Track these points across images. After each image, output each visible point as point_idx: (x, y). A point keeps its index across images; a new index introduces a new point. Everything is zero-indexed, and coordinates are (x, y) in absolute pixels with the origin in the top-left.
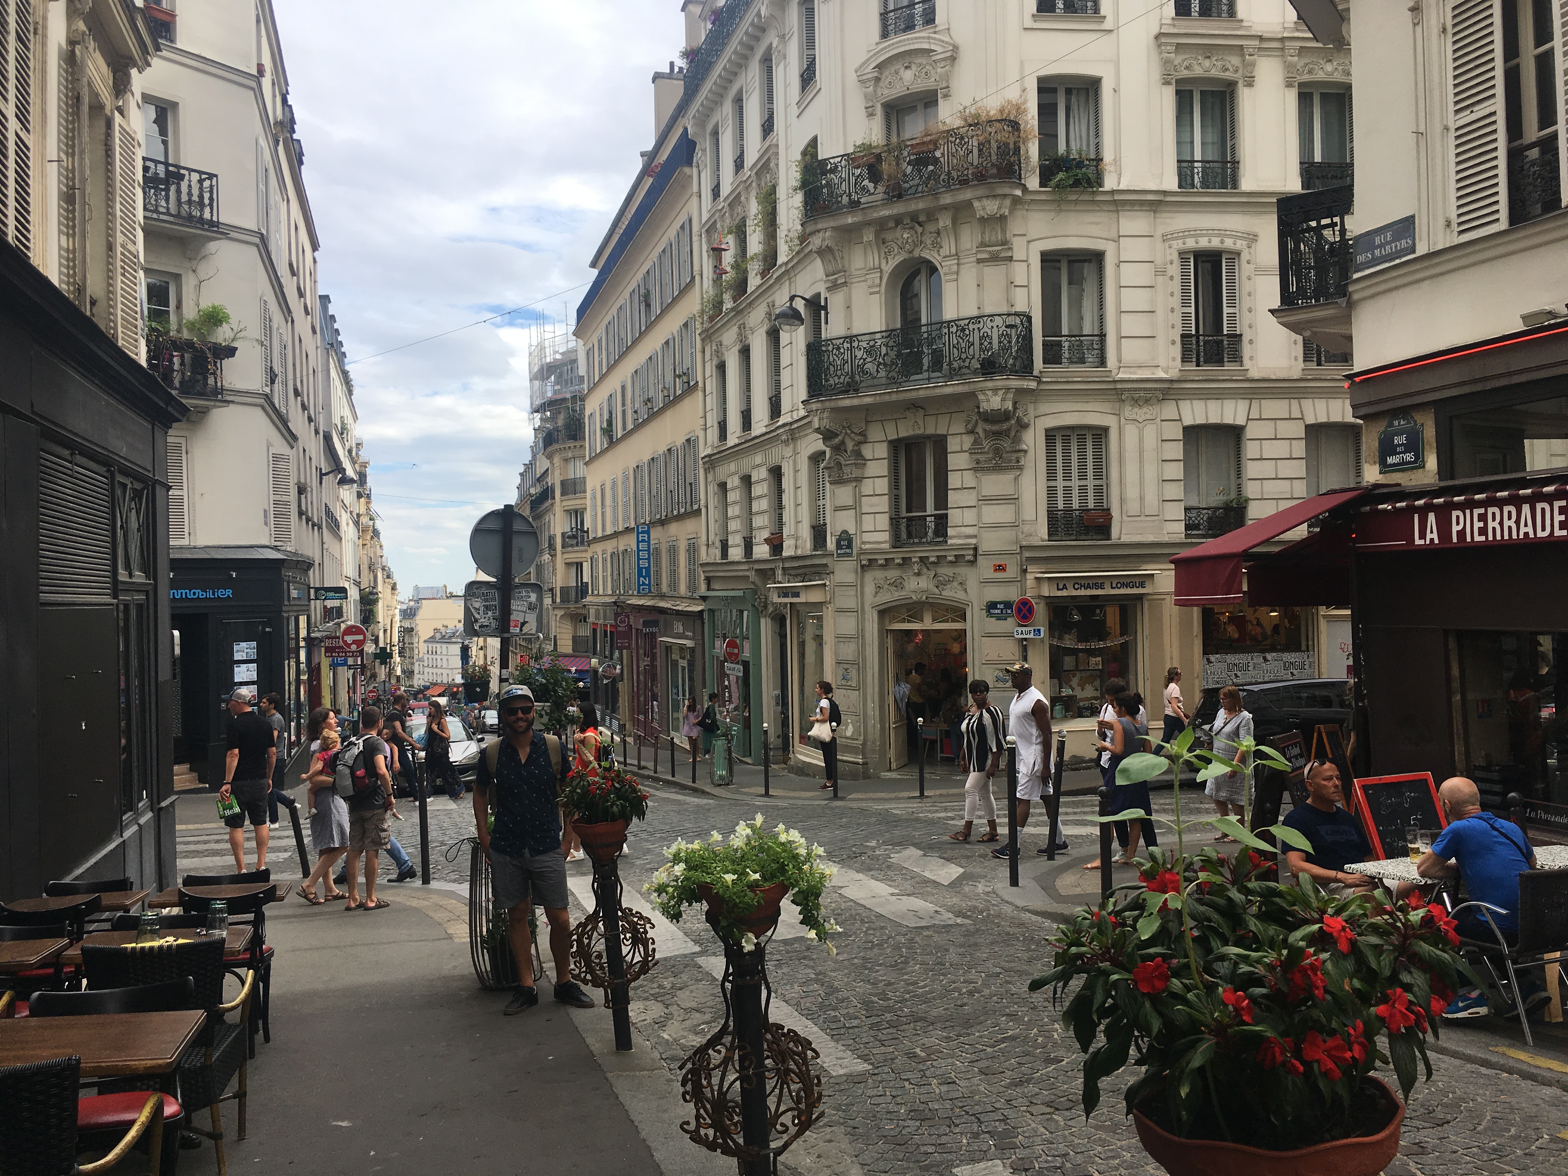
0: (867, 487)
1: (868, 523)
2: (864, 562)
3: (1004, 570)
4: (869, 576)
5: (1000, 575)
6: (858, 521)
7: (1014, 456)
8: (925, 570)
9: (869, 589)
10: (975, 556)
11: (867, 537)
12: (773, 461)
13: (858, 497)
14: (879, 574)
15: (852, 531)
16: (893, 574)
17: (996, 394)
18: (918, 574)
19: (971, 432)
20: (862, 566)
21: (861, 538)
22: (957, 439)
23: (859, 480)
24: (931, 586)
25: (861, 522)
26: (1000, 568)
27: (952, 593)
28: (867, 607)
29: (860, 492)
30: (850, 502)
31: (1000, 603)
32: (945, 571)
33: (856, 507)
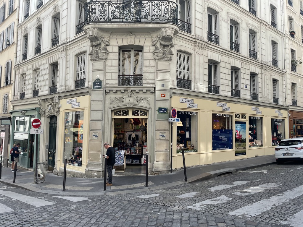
0: (109, 63)
1: (109, 76)
2: (107, 91)
3: (164, 96)
4: (108, 96)
5: (163, 98)
6: (105, 76)
7: (170, 56)
8: (133, 95)
9: (108, 102)
10: (154, 90)
11: (108, 82)
12: (53, 60)
13: (105, 66)
14: (113, 96)
15: (101, 79)
16: (119, 96)
17: (169, 30)
18: (130, 97)
19: (154, 45)
20: (106, 92)
21: (105, 82)
22: (148, 48)
23: (106, 59)
24: (135, 101)
25: (106, 76)
26: (163, 96)
27: (143, 104)
28: (106, 109)
29: (106, 65)
30: (101, 67)
31: (163, 108)
32: (141, 95)
33: (104, 69)
